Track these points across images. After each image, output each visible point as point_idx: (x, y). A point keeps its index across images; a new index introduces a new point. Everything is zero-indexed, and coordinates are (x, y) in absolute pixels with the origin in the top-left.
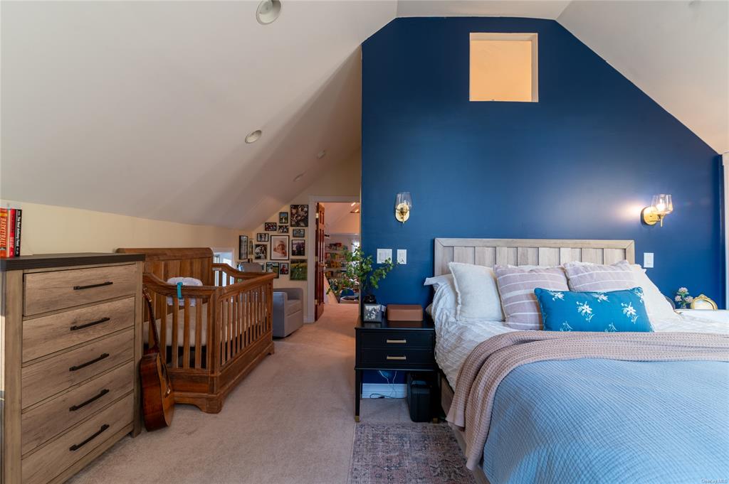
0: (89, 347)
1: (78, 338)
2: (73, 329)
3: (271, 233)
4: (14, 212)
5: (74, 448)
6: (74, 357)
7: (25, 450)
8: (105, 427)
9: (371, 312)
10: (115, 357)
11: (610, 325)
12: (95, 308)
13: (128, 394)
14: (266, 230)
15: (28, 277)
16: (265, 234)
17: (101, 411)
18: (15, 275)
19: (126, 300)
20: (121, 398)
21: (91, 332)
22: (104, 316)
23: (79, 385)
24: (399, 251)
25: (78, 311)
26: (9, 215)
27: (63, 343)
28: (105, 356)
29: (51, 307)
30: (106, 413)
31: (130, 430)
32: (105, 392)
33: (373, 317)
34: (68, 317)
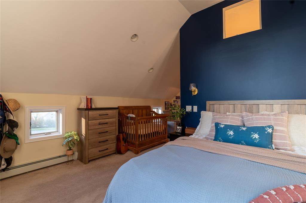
0: (103, 129)
1: (100, 126)
2: (99, 124)
3: (178, 100)
4: (90, 98)
5: (99, 151)
6: (100, 131)
7: (89, 148)
8: (107, 149)
9: (178, 129)
10: (110, 133)
11: (242, 142)
12: (105, 120)
13: (114, 143)
14: (176, 99)
15: (89, 112)
16: (176, 101)
17: (106, 145)
18: (87, 111)
19: (113, 119)
20: (112, 143)
21: (104, 126)
22: (107, 122)
23: (101, 137)
24: (194, 107)
25: (100, 120)
26: (89, 99)
27: (97, 127)
28: (107, 132)
29: (94, 119)
30: (108, 146)
31: (115, 152)
32: (107, 140)
33: (179, 131)
34: (98, 121)
